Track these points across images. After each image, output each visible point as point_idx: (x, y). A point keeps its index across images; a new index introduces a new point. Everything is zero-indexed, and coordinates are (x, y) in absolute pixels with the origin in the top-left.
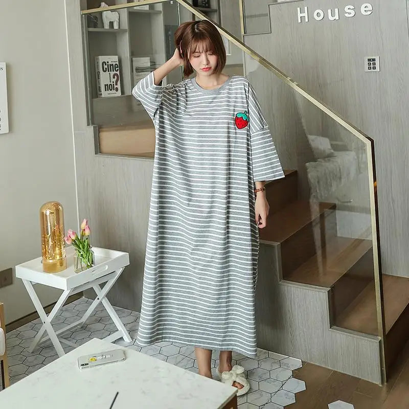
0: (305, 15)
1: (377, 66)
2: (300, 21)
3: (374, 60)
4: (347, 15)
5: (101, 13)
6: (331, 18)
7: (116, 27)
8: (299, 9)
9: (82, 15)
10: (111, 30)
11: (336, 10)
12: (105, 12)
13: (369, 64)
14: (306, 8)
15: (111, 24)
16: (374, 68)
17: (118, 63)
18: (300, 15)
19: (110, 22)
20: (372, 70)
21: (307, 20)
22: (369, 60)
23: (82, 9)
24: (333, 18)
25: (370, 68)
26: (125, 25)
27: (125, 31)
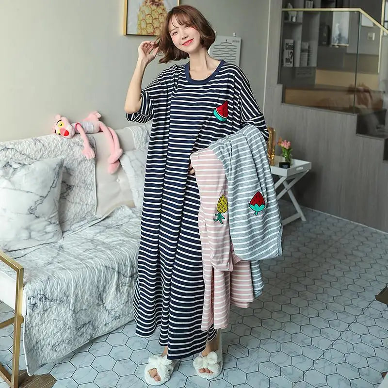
7: (294, 20)
9: (282, 12)
10: (292, 22)
15: (292, 17)
17: (293, 45)
23: (283, 7)
26: (301, 20)
27: (300, 24)
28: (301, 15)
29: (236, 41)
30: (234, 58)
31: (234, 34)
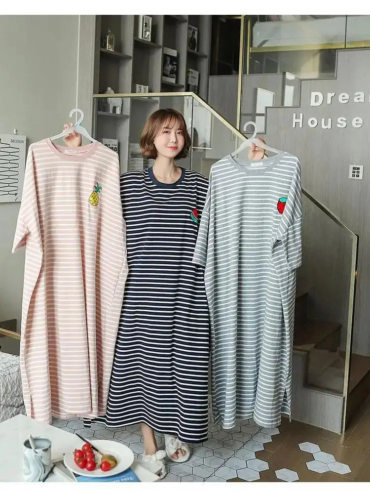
0: (300, 121)
1: (361, 175)
2: (294, 126)
3: (358, 169)
4: (339, 126)
5: (106, 98)
6: (324, 127)
7: (118, 112)
8: (294, 115)
9: (94, 98)
10: (114, 114)
11: (330, 120)
12: (110, 98)
13: (354, 172)
14: (301, 115)
16: (358, 176)
17: (117, 147)
18: (295, 120)
19: (114, 107)
20: (356, 178)
21: (301, 126)
22: (354, 168)
24: (326, 127)
25: (353, 176)
26: (127, 111)
27: (127, 117)
28: (128, 103)
29: (18, 141)
30: (15, 173)
31: (15, 130)
